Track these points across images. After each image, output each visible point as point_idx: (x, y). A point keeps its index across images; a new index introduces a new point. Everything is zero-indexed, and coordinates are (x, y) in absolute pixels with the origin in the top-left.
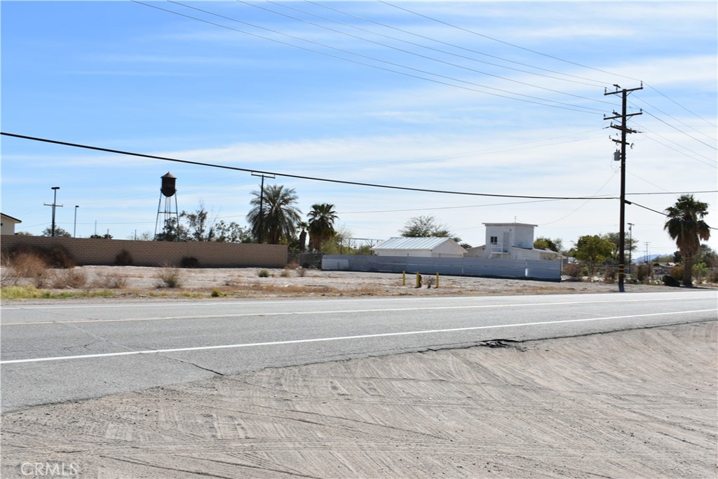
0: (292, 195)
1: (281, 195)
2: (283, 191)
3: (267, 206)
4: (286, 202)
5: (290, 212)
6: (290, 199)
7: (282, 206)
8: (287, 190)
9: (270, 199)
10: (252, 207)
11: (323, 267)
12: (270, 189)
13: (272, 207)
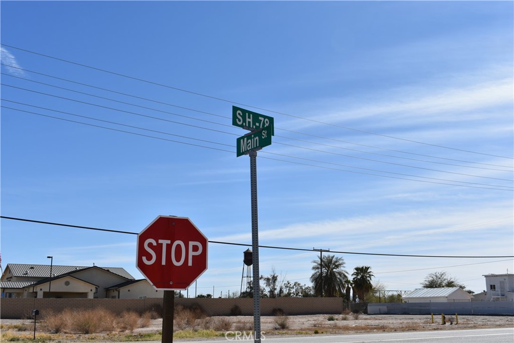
0: (341, 262)
1: (333, 262)
2: (334, 259)
3: (324, 270)
4: (337, 266)
5: (340, 274)
6: (340, 265)
7: (334, 270)
8: (337, 258)
9: (326, 265)
10: (313, 272)
11: (369, 312)
12: (325, 258)
13: (328, 271)
